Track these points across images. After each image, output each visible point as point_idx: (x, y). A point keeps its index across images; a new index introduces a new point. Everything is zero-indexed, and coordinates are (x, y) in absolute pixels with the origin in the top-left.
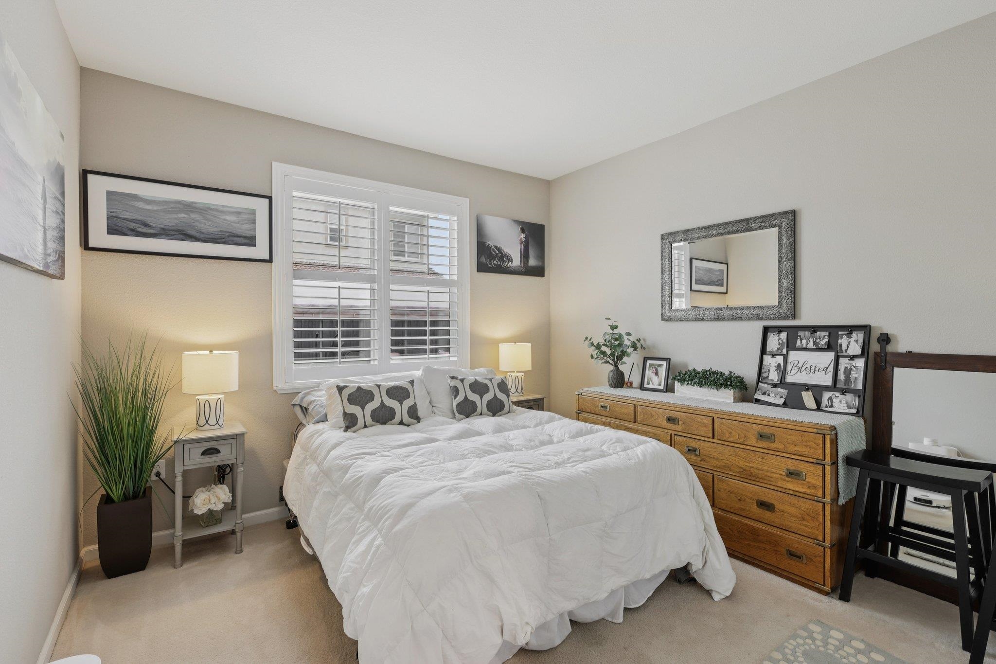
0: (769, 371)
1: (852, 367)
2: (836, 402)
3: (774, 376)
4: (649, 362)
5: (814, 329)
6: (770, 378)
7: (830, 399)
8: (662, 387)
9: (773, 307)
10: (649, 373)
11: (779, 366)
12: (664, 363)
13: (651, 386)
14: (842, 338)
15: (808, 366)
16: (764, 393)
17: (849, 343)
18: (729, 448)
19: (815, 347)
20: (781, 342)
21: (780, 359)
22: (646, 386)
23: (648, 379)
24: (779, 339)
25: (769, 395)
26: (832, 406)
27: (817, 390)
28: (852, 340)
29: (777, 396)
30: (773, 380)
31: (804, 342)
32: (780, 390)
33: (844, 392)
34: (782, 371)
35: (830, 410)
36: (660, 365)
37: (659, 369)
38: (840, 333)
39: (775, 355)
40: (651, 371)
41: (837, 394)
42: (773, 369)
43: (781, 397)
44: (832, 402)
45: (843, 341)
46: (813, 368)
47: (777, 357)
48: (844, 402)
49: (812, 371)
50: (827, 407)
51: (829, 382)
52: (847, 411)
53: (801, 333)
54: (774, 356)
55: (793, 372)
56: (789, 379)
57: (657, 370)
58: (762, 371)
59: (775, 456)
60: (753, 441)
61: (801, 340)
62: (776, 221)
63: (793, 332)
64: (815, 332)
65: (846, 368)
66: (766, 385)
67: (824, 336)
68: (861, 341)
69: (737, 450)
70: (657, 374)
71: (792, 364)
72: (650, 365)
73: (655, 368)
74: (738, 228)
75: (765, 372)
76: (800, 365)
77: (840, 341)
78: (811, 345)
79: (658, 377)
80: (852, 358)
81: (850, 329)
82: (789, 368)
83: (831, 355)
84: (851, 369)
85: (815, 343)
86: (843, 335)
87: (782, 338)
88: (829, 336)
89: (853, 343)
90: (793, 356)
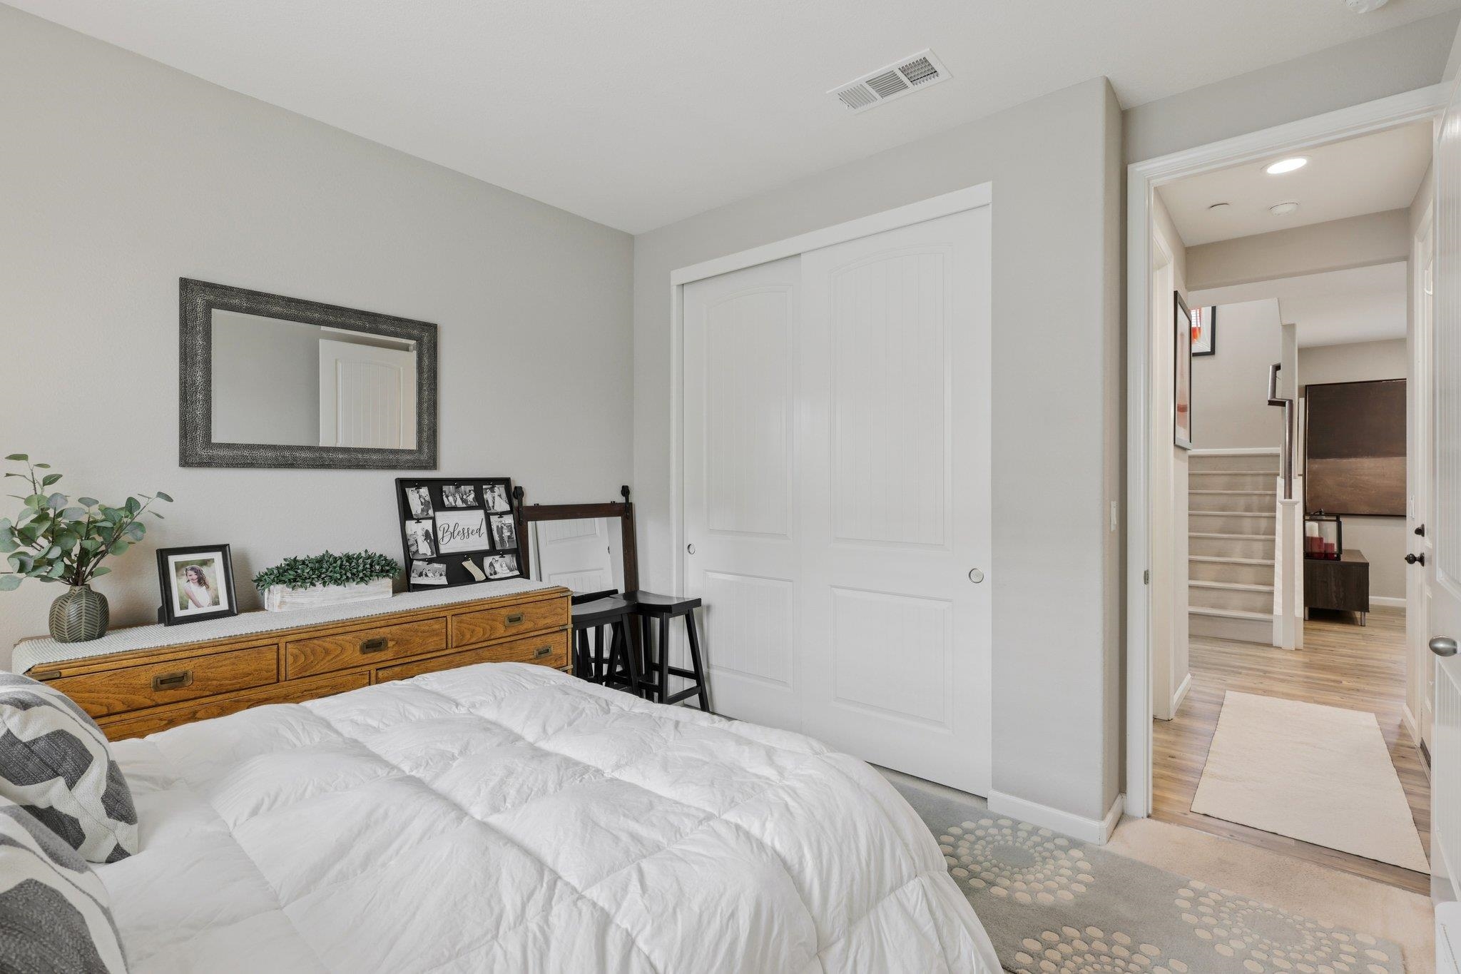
0: (417, 543)
1: (503, 525)
2: (497, 566)
3: (424, 549)
4: (173, 560)
5: (458, 482)
6: (421, 552)
7: (491, 565)
8: (224, 606)
9: (410, 452)
10: (178, 584)
11: (427, 534)
12: (217, 557)
13: (193, 611)
14: (486, 493)
15: (460, 528)
16: (421, 575)
17: (494, 498)
18: (469, 653)
19: (464, 505)
20: (423, 501)
21: (427, 525)
22: (178, 613)
23: (181, 598)
24: (420, 497)
25: (426, 575)
26: (495, 573)
27: (478, 557)
28: (496, 494)
29: (436, 575)
30: (425, 554)
31: (451, 498)
32: (436, 565)
33: (502, 553)
34: (433, 539)
35: (496, 577)
36: (205, 563)
37: (205, 570)
38: (484, 487)
39: (421, 519)
40: (185, 577)
41: (497, 557)
42: (421, 539)
43: (441, 575)
44: (494, 568)
45: (488, 496)
46: (466, 531)
47: (423, 521)
48: (504, 565)
49: (466, 534)
50: (491, 575)
51: (486, 547)
52: (510, 574)
53: (445, 488)
54: (418, 521)
55: (446, 539)
56: (444, 549)
57: (198, 572)
58: (409, 544)
59: (524, 640)
60: (501, 631)
61: (447, 497)
62: (415, 332)
63: (436, 487)
64: (458, 487)
65: (498, 526)
66: (421, 563)
67: (470, 491)
68: (504, 495)
69: (480, 651)
70: (201, 581)
71: (442, 529)
72: (179, 566)
73: (192, 569)
74: (359, 323)
75: (413, 545)
76: (451, 529)
77: (485, 496)
78: (460, 503)
79: (208, 587)
80: (501, 514)
81: (493, 482)
82: (440, 534)
83: (480, 514)
84: (502, 527)
85: (464, 501)
86: (487, 489)
87: (423, 495)
88: (475, 491)
89: (497, 499)
90: (442, 517)
